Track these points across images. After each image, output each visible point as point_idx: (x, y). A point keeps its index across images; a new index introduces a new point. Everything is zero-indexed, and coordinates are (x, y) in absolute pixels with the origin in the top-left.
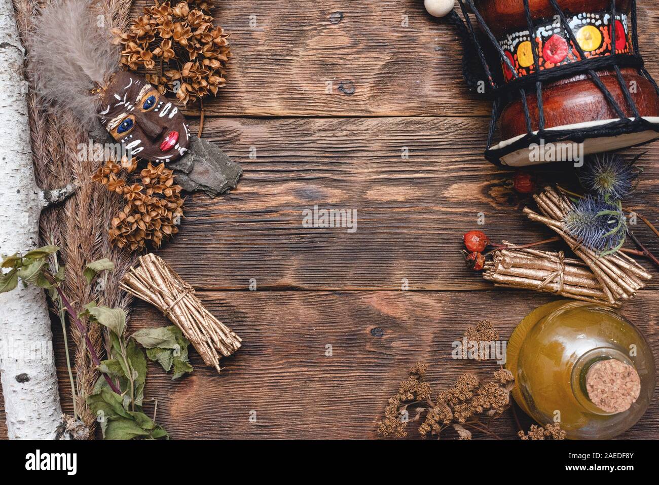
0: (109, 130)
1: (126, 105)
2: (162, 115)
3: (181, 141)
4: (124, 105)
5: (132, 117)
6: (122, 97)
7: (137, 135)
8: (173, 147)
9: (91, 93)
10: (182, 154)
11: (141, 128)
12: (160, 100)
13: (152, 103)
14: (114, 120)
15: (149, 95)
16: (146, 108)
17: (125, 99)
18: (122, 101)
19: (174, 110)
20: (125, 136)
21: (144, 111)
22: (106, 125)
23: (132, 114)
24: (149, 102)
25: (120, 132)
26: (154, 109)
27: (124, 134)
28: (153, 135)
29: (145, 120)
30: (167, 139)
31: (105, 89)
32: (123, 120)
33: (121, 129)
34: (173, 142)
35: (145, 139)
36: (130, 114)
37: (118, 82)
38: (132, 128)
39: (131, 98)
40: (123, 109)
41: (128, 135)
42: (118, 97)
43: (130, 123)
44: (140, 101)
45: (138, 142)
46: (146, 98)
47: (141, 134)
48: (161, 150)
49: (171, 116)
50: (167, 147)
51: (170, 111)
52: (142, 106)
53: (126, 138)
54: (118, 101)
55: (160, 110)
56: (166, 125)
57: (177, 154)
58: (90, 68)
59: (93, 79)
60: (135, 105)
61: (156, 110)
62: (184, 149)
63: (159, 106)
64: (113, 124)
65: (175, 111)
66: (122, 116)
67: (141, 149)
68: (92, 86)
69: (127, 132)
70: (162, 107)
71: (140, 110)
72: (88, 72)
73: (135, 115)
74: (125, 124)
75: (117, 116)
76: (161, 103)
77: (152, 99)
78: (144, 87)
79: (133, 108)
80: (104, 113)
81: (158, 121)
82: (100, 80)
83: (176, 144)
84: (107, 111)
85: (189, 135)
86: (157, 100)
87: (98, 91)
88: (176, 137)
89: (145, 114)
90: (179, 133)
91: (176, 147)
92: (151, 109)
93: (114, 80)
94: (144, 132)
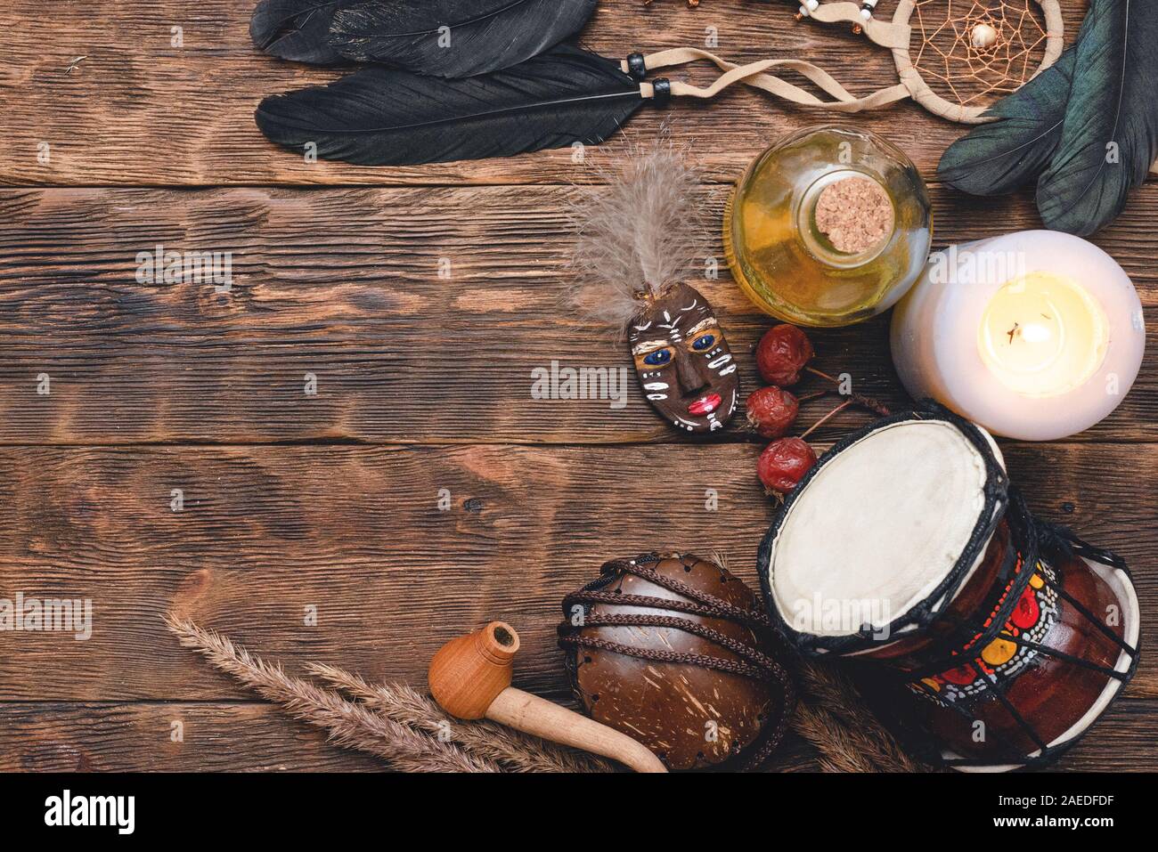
0: (634, 353)
1: (672, 332)
2: (712, 365)
3: (721, 411)
4: (670, 330)
5: (672, 351)
6: (673, 319)
7: (669, 376)
8: (706, 414)
9: (636, 294)
10: (712, 429)
11: (677, 369)
12: (719, 346)
13: (707, 345)
14: (648, 343)
15: (708, 333)
16: (696, 347)
17: (675, 323)
18: (670, 323)
19: (731, 367)
20: (651, 371)
21: (692, 350)
22: (635, 344)
23: (675, 347)
24: (704, 341)
25: (647, 362)
26: (705, 353)
27: (651, 367)
28: (688, 386)
29: (686, 363)
30: (704, 400)
31: (656, 298)
32: (659, 350)
33: (651, 358)
34: (709, 407)
35: (675, 386)
36: (672, 345)
37: (677, 297)
38: (664, 363)
39: (682, 327)
40: (666, 334)
41: (655, 371)
42: (667, 316)
43: (666, 356)
44: (693, 334)
45: (664, 386)
46: (702, 334)
47: (674, 378)
48: (689, 410)
49: (723, 373)
50: (697, 411)
51: (725, 366)
52: (691, 342)
53: (652, 374)
54: (664, 322)
55: (713, 358)
56: (712, 382)
57: (706, 426)
58: (648, 262)
59: (647, 278)
60: (684, 337)
61: (708, 356)
62: (718, 423)
63: (713, 353)
64: (644, 348)
65: (730, 370)
66: (660, 343)
67: (664, 397)
68: (641, 287)
69: (657, 367)
70: (718, 355)
71: (687, 346)
72: (644, 266)
73: (677, 350)
74: (660, 355)
75: (654, 341)
76: (719, 350)
77: (710, 340)
78: (707, 320)
79: (680, 340)
80: (639, 328)
81: (703, 371)
82: (656, 285)
83: (711, 412)
84: (645, 328)
85: (734, 408)
86: (715, 343)
87: (646, 297)
88: (716, 403)
89: (691, 355)
90: (722, 400)
91: (709, 417)
92: (702, 351)
93: (674, 293)
94: (678, 376)
